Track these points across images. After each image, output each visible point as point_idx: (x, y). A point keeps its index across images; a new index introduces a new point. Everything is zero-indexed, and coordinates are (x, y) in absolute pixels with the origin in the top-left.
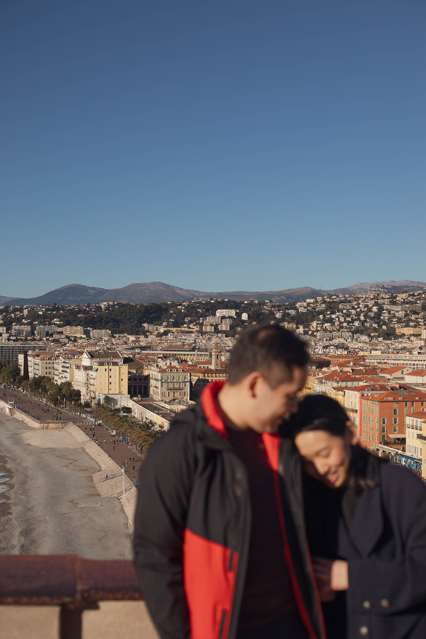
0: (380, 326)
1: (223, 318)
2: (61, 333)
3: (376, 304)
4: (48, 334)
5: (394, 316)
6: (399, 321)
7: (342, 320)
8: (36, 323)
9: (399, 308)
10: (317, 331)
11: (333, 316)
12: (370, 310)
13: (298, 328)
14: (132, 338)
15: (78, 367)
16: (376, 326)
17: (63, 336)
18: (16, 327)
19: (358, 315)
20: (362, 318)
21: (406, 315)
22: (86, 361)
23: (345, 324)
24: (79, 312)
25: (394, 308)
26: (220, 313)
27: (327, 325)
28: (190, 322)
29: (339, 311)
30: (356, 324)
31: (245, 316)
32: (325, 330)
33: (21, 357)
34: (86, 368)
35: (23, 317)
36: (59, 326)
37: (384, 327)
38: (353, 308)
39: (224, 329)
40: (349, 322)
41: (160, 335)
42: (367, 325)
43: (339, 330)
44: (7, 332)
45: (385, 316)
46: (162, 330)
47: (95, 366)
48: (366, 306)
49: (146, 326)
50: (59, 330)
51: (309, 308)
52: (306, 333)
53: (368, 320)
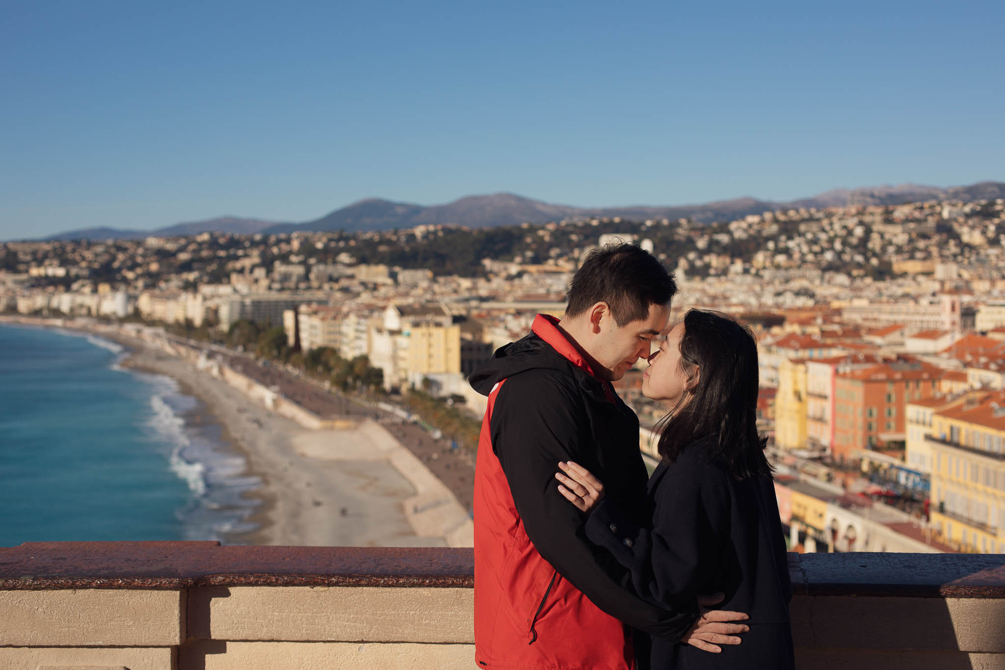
0: (867, 259)
2: (352, 277)
3: (861, 223)
4: (332, 279)
5: (890, 243)
6: (899, 250)
7: (805, 249)
8: (312, 261)
9: (898, 229)
10: (764, 268)
11: (791, 244)
12: (850, 233)
13: (732, 263)
14: (465, 283)
15: (380, 331)
16: (861, 258)
17: (355, 282)
18: (280, 268)
19: (831, 241)
20: (838, 246)
21: (911, 241)
22: (391, 319)
23: (810, 257)
24: (382, 242)
25: (891, 229)
26: (605, 241)
27: (781, 259)
28: (559, 256)
29: (800, 235)
30: (829, 255)
31: (647, 245)
32: (778, 267)
33: (289, 316)
34: (393, 333)
35: (291, 252)
36: (350, 265)
37: (875, 261)
38: (823, 230)
40: (816, 254)
41: (510, 278)
42: (847, 257)
43: (799, 267)
44: (267, 277)
45: (875, 243)
46: (514, 269)
47: (407, 328)
48: (845, 227)
49: (487, 263)
50: (349, 271)
51: (752, 232)
52: (746, 271)
53: (848, 250)
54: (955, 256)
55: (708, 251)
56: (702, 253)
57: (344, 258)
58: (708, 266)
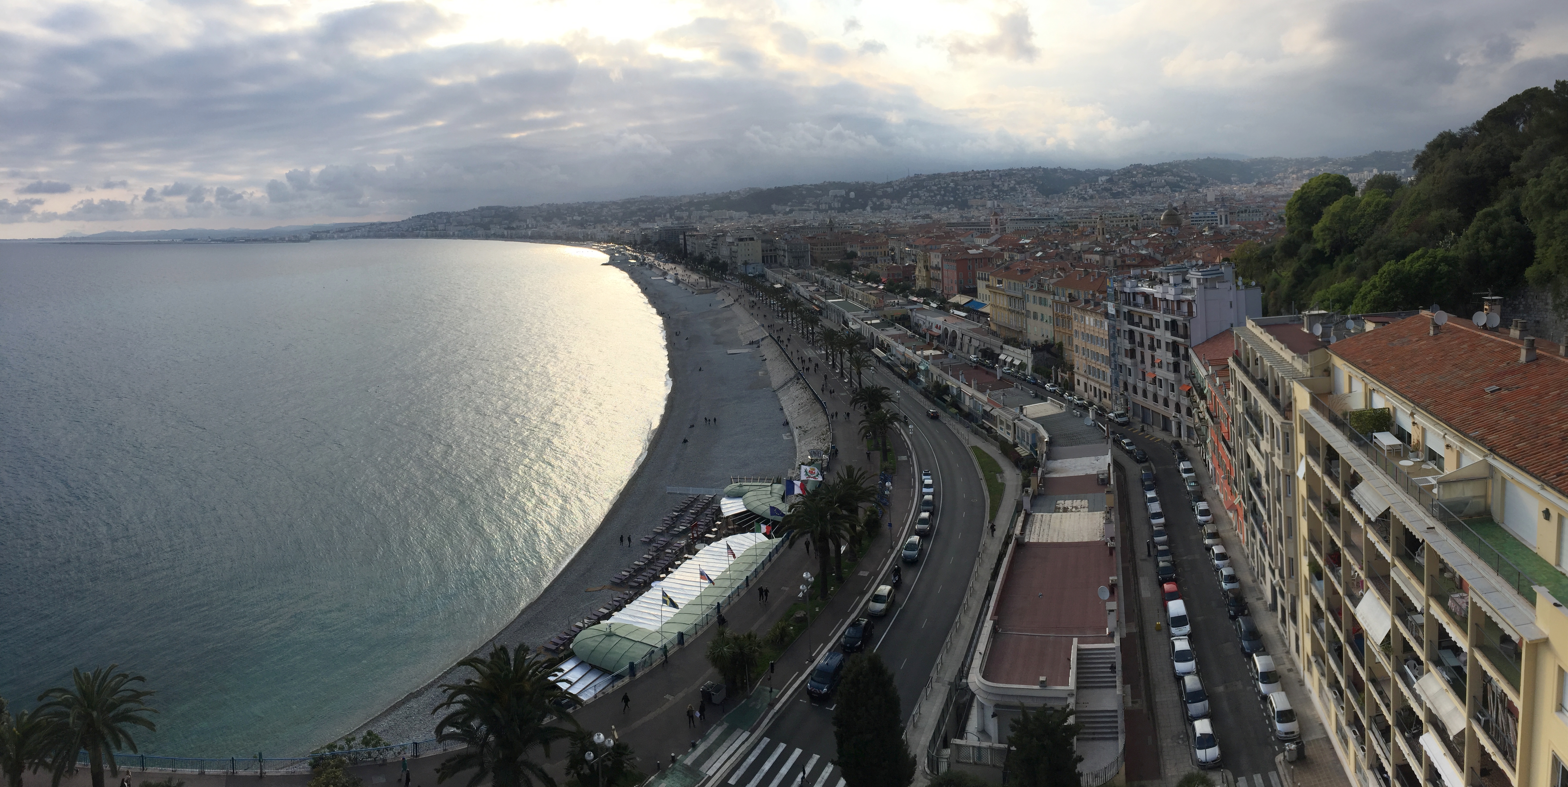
0: (956, 200)
1: (836, 196)
3: (953, 181)
4: (702, 217)
5: (966, 190)
6: (970, 194)
7: (927, 194)
8: (692, 209)
9: (970, 183)
10: (907, 205)
11: (920, 191)
12: (948, 186)
13: (892, 203)
16: (952, 199)
17: (713, 219)
18: (677, 213)
19: (939, 190)
20: (943, 192)
23: (929, 198)
24: (722, 198)
25: (966, 183)
26: (831, 193)
27: (915, 200)
28: (810, 202)
30: (938, 197)
31: (853, 195)
33: (681, 238)
34: (730, 244)
36: (710, 211)
37: (959, 200)
38: (935, 185)
40: (932, 197)
41: (786, 213)
42: (946, 198)
43: (924, 204)
44: (671, 217)
45: (960, 191)
46: (788, 209)
47: (736, 242)
48: (945, 183)
49: (774, 207)
50: (707, 213)
51: (902, 186)
52: (899, 207)
53: (948, 194)
54: (996, 196)
55: (882, 197)
56: (879, 198)
57: (707, 207)
58: (882, 204)
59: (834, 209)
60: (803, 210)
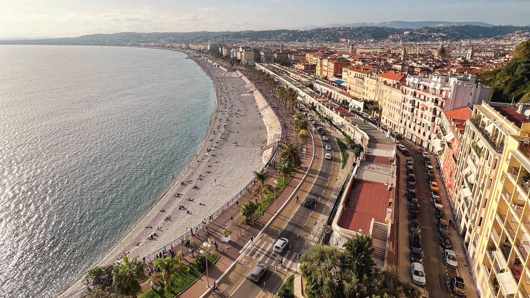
0: (334, 39)
1: (284, 35)
2: (232, 41)
3: (334, 31)
4: (229, 41)
5: (339, 35)
6: (341, 36)
7: (322, 36)
8: (224, 37)
9: (341, 32)
10: (314, 40)
11: (319, 35)
14: (255, 42)
15: (238, 52)
18: (218, 39)
19: (328, 34)
20: (329, 36)
21: (344, 34)
22: (241, 50)
23: (323, 38)
24: (237, 34)
25: (339, 32)
26: (282, 34)
27: (317, 38)
28: (273, 37)
29: (321, 33)
30: (327, 37)
31: (291, 35)
32: (317, 40)
33: (220, 49)
34: (241, 52)
35: (220, 36)
36: (231, 38)
37: (336, 39)
38: (326, 32)
39: (284, 39)
40: (324, 37)
42: (330, 38)
43: (320, 40)
44: (215, 40)
45: (336, 35)
46: (264, 40)
47: (244, 52)
48: (330, 32)
49: (259, 38)
50: (231, 39)
52: (311, 41)
54: (352, 38)
55: (303, 37)
56: (302, 37)
57: (230, 37)
58: (303, 39)
59: (283, 40)
60: (271, 40)
